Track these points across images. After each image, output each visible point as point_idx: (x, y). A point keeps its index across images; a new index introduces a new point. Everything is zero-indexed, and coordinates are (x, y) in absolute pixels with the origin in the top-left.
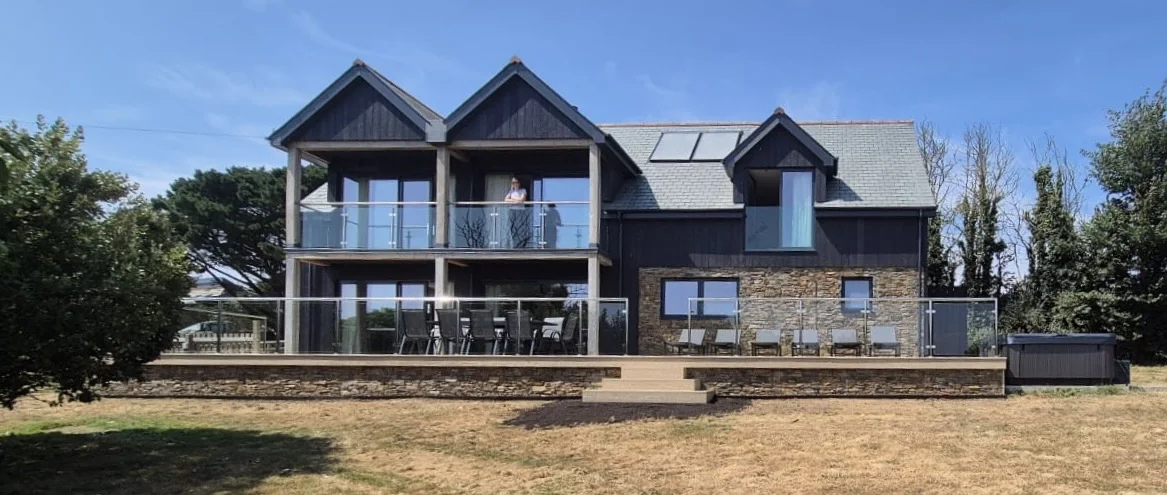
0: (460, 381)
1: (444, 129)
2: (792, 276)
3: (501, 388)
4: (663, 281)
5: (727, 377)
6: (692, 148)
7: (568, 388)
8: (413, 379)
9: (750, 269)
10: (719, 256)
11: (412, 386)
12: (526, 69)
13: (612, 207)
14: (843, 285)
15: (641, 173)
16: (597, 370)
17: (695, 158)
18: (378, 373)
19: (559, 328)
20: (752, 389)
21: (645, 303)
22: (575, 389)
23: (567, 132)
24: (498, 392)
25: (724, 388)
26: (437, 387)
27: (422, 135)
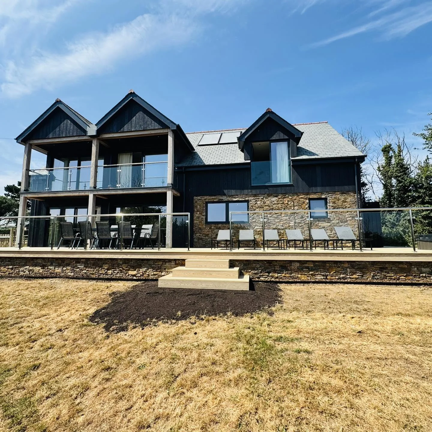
0: (86, 267)
1: (95, 128)
2: (279, 199)
3: (110, 272)
4: (207, 203)
5: (258, 266)
6: (219, 139)
7: (151, 273)
8: (59, 266)
9: (255, 195)
10: (237, 191)
11: (58, 270)
12: (137, 96)
13: (180, 165)
14: (309, 203)
15: (194, 150)
16: (170, 261)
17: (220, 143)
18: (40, 262)
19: (150, 231)
20: (276, 275)
21: (197, 215)
22: (155, 273)
23: (157, 126)
24: (107, 274)
25: (256, 274)
26: (73, 271)
27: (85, 132)
